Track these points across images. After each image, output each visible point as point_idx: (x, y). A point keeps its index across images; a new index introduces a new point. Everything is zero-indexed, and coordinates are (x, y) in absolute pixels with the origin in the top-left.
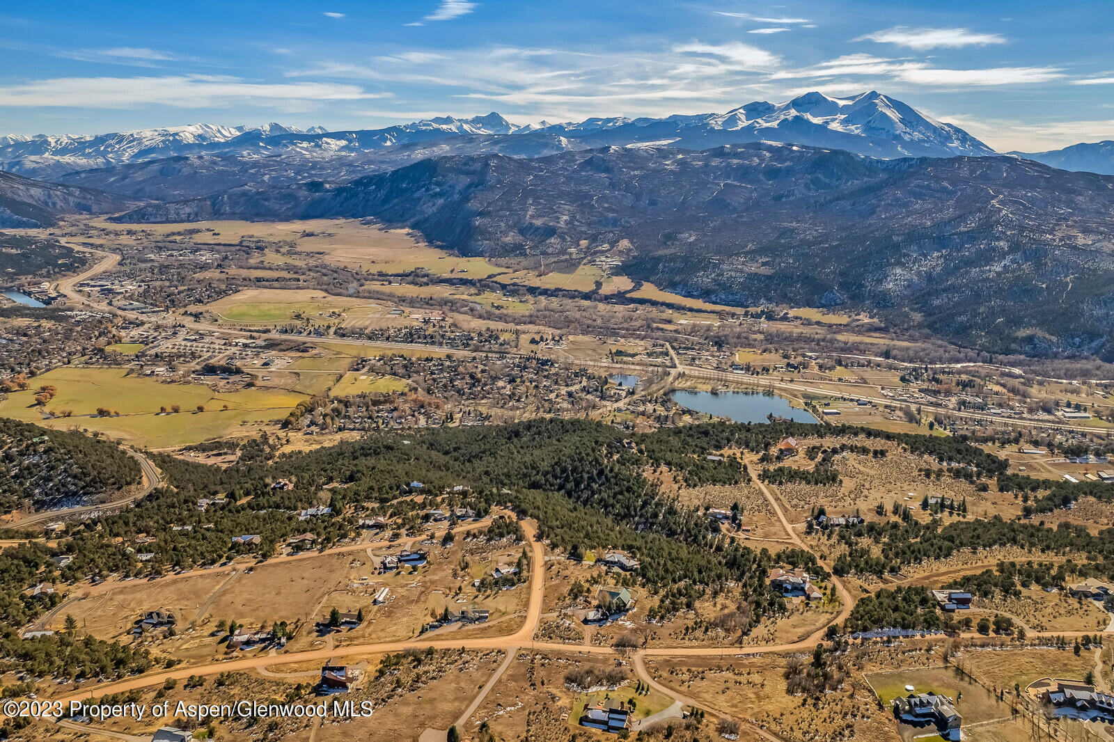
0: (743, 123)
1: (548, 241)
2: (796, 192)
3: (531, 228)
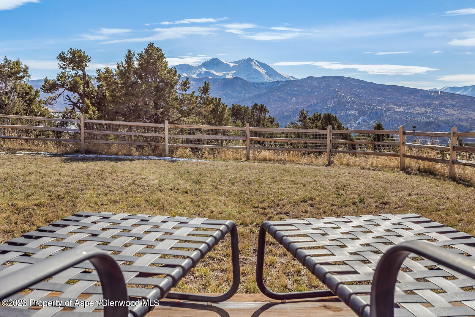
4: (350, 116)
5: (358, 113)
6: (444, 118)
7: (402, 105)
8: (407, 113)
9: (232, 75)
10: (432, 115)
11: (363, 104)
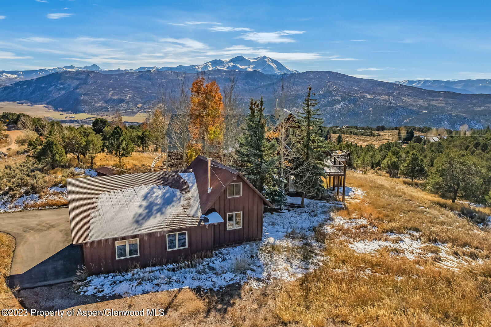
0: (211, 68)
1: (120, 105)
2: (240, 86)
3: (111, 100)
4: (335, 100)
5: (341, 99)
6: (401, 104)
7: (372, 94)
8: (376, 99)
9: (253, 68)
10: (393, 101)
11: (345, 92)
